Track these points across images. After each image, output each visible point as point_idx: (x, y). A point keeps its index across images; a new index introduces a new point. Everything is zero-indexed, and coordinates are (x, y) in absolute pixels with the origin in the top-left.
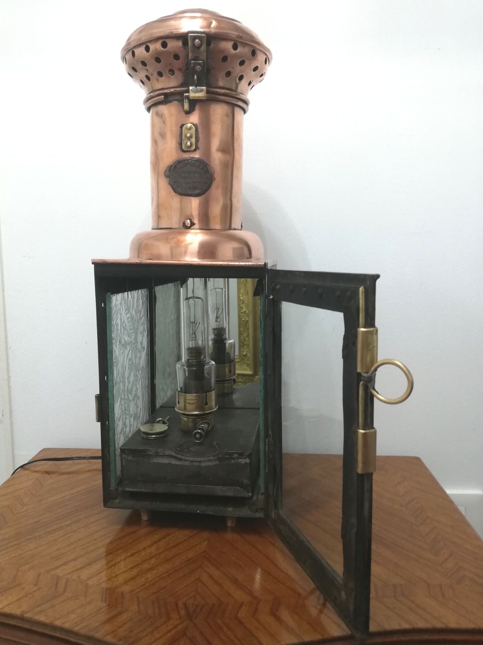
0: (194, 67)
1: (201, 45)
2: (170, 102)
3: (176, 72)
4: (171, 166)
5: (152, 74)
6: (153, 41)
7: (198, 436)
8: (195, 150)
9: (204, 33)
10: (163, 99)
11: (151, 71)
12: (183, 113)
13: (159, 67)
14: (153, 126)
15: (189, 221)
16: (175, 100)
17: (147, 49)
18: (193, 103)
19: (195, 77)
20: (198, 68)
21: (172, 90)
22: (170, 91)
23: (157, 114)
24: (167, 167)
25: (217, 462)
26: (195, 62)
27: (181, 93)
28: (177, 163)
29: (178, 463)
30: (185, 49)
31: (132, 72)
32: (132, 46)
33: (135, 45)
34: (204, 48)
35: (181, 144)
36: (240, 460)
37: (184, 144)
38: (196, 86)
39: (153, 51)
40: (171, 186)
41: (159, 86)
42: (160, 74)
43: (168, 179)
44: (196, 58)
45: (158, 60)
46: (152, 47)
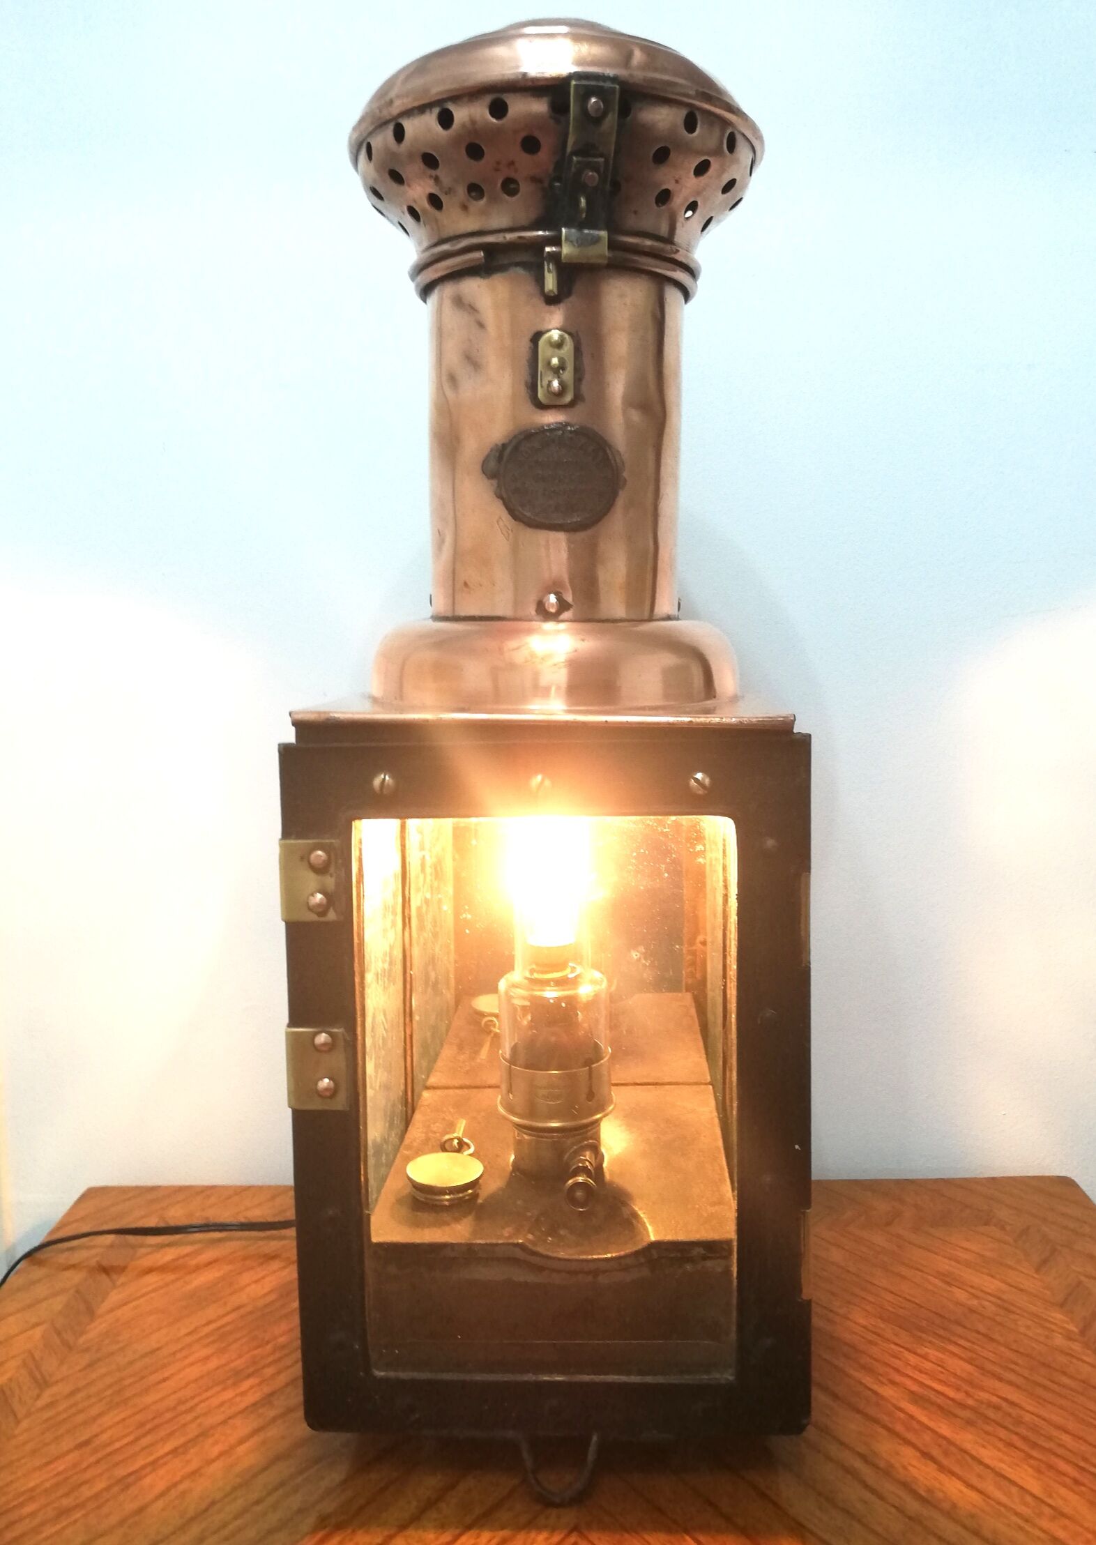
0: (579, 173)
1: (604, 114)
2: (502, 268)
3: (525, 188)
4: (504, 446)
5: (449, 191)
6: (465, 99)
7: (579, 1194)
8: (572, 404)
9: (614, 79)
10: (483, 261)
11: (446, 181)
12: (540, 303)
13: (476, 170)
14: (440, 334)
15: (552, 599)
16: (517, 264)
17: (446, 119)
18: (571, 274)
19: (583, 201)
20: (591, 176)
21: (510, 236)
22: (505, 237)
23: (459, 302)
24: (492, 450)
25: (645, 1272)
26: (585, 159)
27: (538, 245)
28: (522, 437)
29: (531, 1278)
30: (557, 121)
31: (386, 186)
32: (395, 110)
33: (410, 106)
34: (611, 120)
35: (533, 387)
36: (709, 1264)
37: (542, 387)
38: (581, 226)
39: (464, 126)
40: (501, 501)
41: (468, 223)
42: (475, 190)
43: (495, 482)
44: (585, 150)
45: (475, 151)
46: (461, 114)
